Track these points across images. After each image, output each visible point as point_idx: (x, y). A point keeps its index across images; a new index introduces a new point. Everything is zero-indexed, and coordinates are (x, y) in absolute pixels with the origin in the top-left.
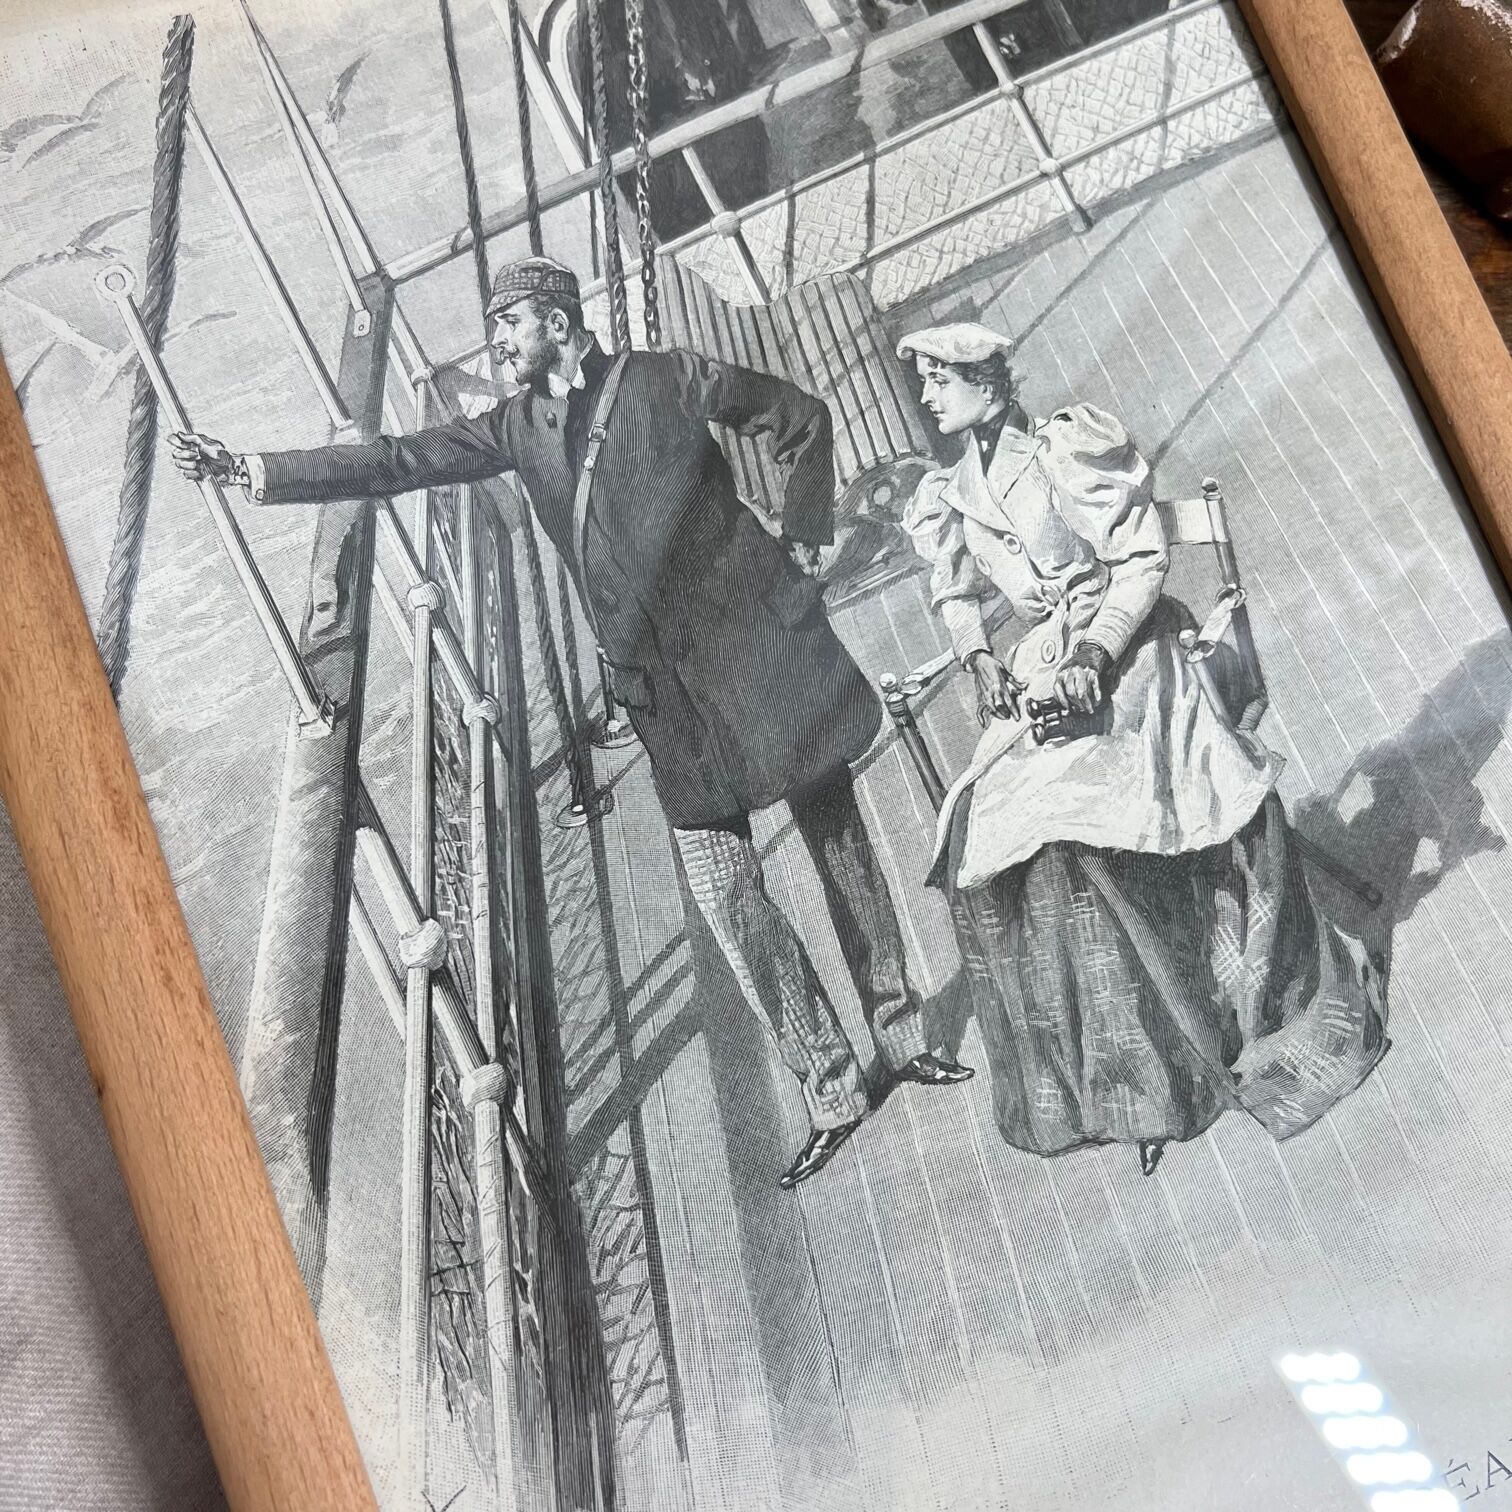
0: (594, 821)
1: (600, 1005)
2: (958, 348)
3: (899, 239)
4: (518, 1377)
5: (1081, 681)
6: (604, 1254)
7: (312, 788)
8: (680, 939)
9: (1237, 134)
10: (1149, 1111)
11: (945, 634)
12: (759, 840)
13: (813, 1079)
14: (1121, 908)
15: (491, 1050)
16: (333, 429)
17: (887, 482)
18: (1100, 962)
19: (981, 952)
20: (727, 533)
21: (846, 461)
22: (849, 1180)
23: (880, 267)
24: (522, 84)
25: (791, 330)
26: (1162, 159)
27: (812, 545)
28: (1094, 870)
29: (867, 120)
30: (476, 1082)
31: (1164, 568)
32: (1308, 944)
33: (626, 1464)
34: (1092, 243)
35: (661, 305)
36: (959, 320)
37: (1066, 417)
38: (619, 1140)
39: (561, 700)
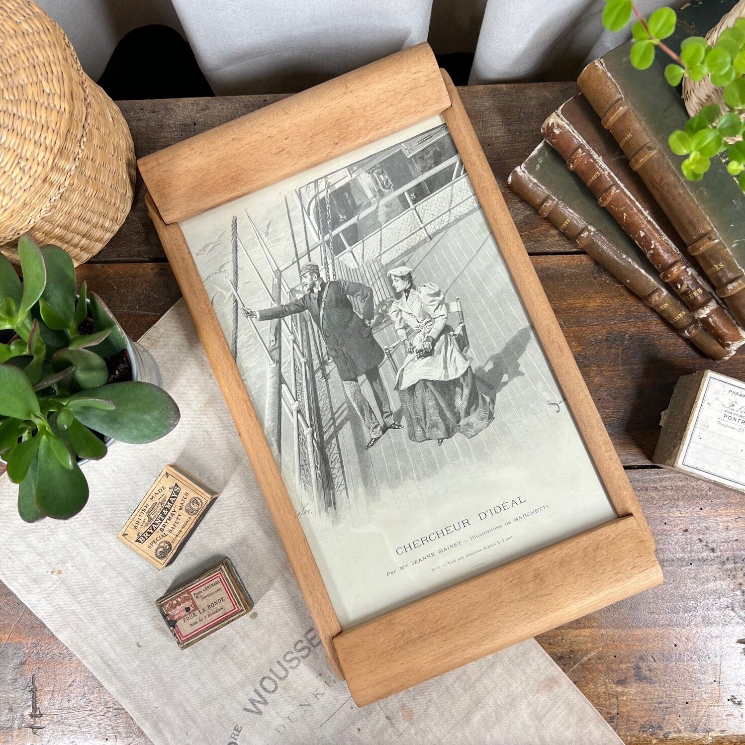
0: (327, 380)
1: (330, 416)
2: (401, 272)
3: (387, 248)
4: (317, 484)
5: (428, 345)
6: (332, 462)
7: (273, 377)
8: (344, 403)
9: (468, 211)
10: (440, 433)
11: (398, 337)
12: (360, 382)
13: (371, 429)
14: (435, 392)
15: (309, 425)
16: (272, 304)
17: (385, 304)
18: (430, 403)
19: (405, 403)
20: (351, 319)
21: (376, 301)
22: (379, 447)
23: (383, 256)
24: (304, 222)
25: (363, 272)
26: (449, 220)
27: (369, 320)
28: (429, 385)
29: (380, 220)
30: (307, 431)
31: (446, 318)
32: (476, 398)
33: (338, 499)
34: (432, 244)
35: (336, 270)
36: (401, 266)
37: (425, 286)
38: (334, 441)
39: (319, 356)
